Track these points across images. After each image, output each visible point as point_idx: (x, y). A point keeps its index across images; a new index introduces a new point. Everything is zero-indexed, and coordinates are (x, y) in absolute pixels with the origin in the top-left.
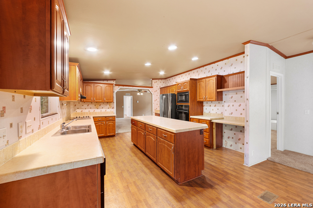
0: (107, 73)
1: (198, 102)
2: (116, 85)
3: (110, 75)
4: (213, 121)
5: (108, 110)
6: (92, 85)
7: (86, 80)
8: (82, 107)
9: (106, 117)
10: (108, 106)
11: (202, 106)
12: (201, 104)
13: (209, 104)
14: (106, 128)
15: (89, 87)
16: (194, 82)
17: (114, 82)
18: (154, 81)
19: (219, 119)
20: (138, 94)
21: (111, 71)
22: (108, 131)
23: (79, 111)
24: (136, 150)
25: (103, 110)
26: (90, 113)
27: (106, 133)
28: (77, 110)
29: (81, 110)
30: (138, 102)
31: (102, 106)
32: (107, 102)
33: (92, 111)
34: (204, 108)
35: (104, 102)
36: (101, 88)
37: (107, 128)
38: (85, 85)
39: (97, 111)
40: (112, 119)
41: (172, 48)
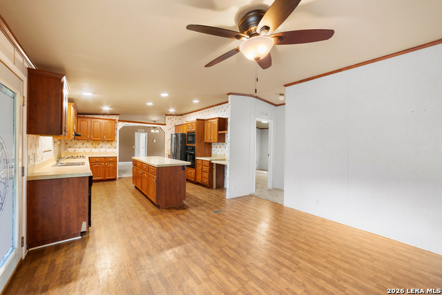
0: (106, 109)
1: (206, 143)
2: (119, 121)
3: (110, 111)
4: (212, 162)
5: (109, 150)
6: (89, 120)
7: (80, 115)
8: (76, 146)
9: (105, 158)
10: (109, 145)
11: (211, 147)
12: (209, 145)
13: (215, 146)
14: (105, 171)
15: (85, 123)
16: (201, 122)
17: (117, 118)
18: (167, 117)
19: (220, 160)
20: (153, 131)
21: (111, 107)
22: (107, 174)
23: (71, 150)
24: (138, 193)
25: (103, 150)
26: (86, 153)
27: (105, 176)
28: (69, 149)
29: (74, 149)
30: (155, 141)
31: (101, 145)
32: (108, 141)
33: (88, 150)
34: (213, 149)
35: (103, 141)
36: (100, 123)
37: (107, 171)
38: (79, 120)
39: (94, 150)
40: (113, 161)
41: (165, 95)
